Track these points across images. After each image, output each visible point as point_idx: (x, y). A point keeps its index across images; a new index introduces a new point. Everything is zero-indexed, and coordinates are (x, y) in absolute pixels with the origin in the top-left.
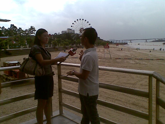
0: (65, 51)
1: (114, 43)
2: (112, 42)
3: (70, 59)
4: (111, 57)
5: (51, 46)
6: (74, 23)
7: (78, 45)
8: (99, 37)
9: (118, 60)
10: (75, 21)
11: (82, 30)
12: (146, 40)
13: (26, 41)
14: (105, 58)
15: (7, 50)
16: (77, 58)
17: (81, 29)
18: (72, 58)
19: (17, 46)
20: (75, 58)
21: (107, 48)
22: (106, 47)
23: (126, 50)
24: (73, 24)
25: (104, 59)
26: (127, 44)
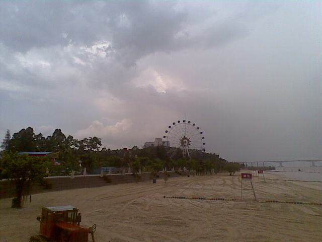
0: (155, 182)
1: (248, 166)
2: (243, 165)
3: (169, 199)
4: (255, 196)
5: (129, 171)
8: (218, 156)
9: (273, 205)
11: (185, 140)
12: (313, 162)
13: (80, 161)
14: (245, 200)
16: (184, 198)
17: (183, 140)
18: (173, 197)
19: (63, 171)
20: (180, 198)
22: (245, 176)
23: (278, 182)
24: (166, 132)
25: (241, 200)
26: (274, 168)
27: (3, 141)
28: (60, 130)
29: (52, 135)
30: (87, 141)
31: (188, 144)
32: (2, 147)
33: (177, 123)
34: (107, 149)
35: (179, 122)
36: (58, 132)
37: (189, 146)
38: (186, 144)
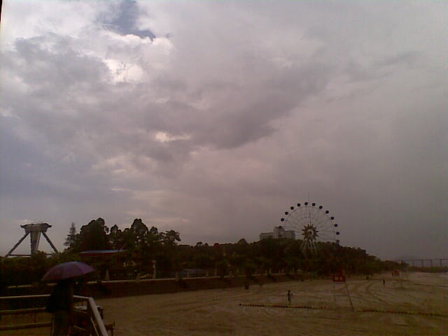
4: (351, 304)
5: (215, 273)
6: (290, 211)
7: (292, 273)
10: (292, 208)
11: (309, 231)
15: (103, 282)
17: (308, 229)
18: (251, 305)
19: (130, 274)
20: (258, 306)
21: (339, 281)
22: (336, 278)
24: (286, 213)
27: (67, 237)
28: (140, 220)
29: (130, 227)
30: (163, 236)
31: (315, 235)
32: (66, 244)
33: (296, 207)
34: (204, 243)
35: (299, 205)
36: (138, 222)
37: (317, 238)
38: (311, 236)
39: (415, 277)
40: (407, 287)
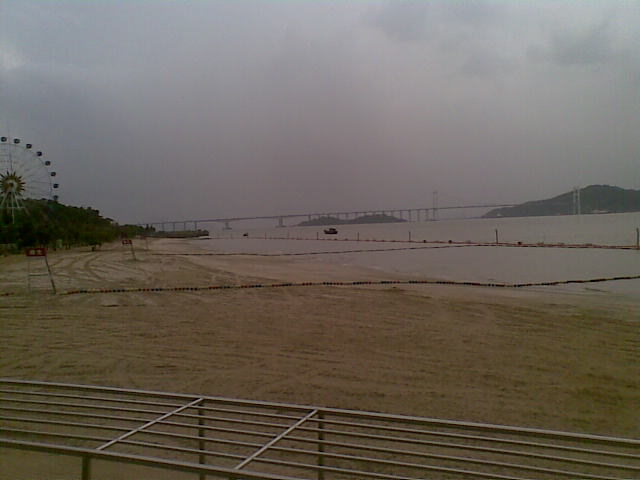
2: (151, 228)
11: (9, 182)
17: (7, 179)
21: (36, 255)
22: (32, 252)
26: (206, 233)
31: (19, 188)
37: (22, 192)
38: (13, 190)
39: (159, 245)
40: (141, 259)
